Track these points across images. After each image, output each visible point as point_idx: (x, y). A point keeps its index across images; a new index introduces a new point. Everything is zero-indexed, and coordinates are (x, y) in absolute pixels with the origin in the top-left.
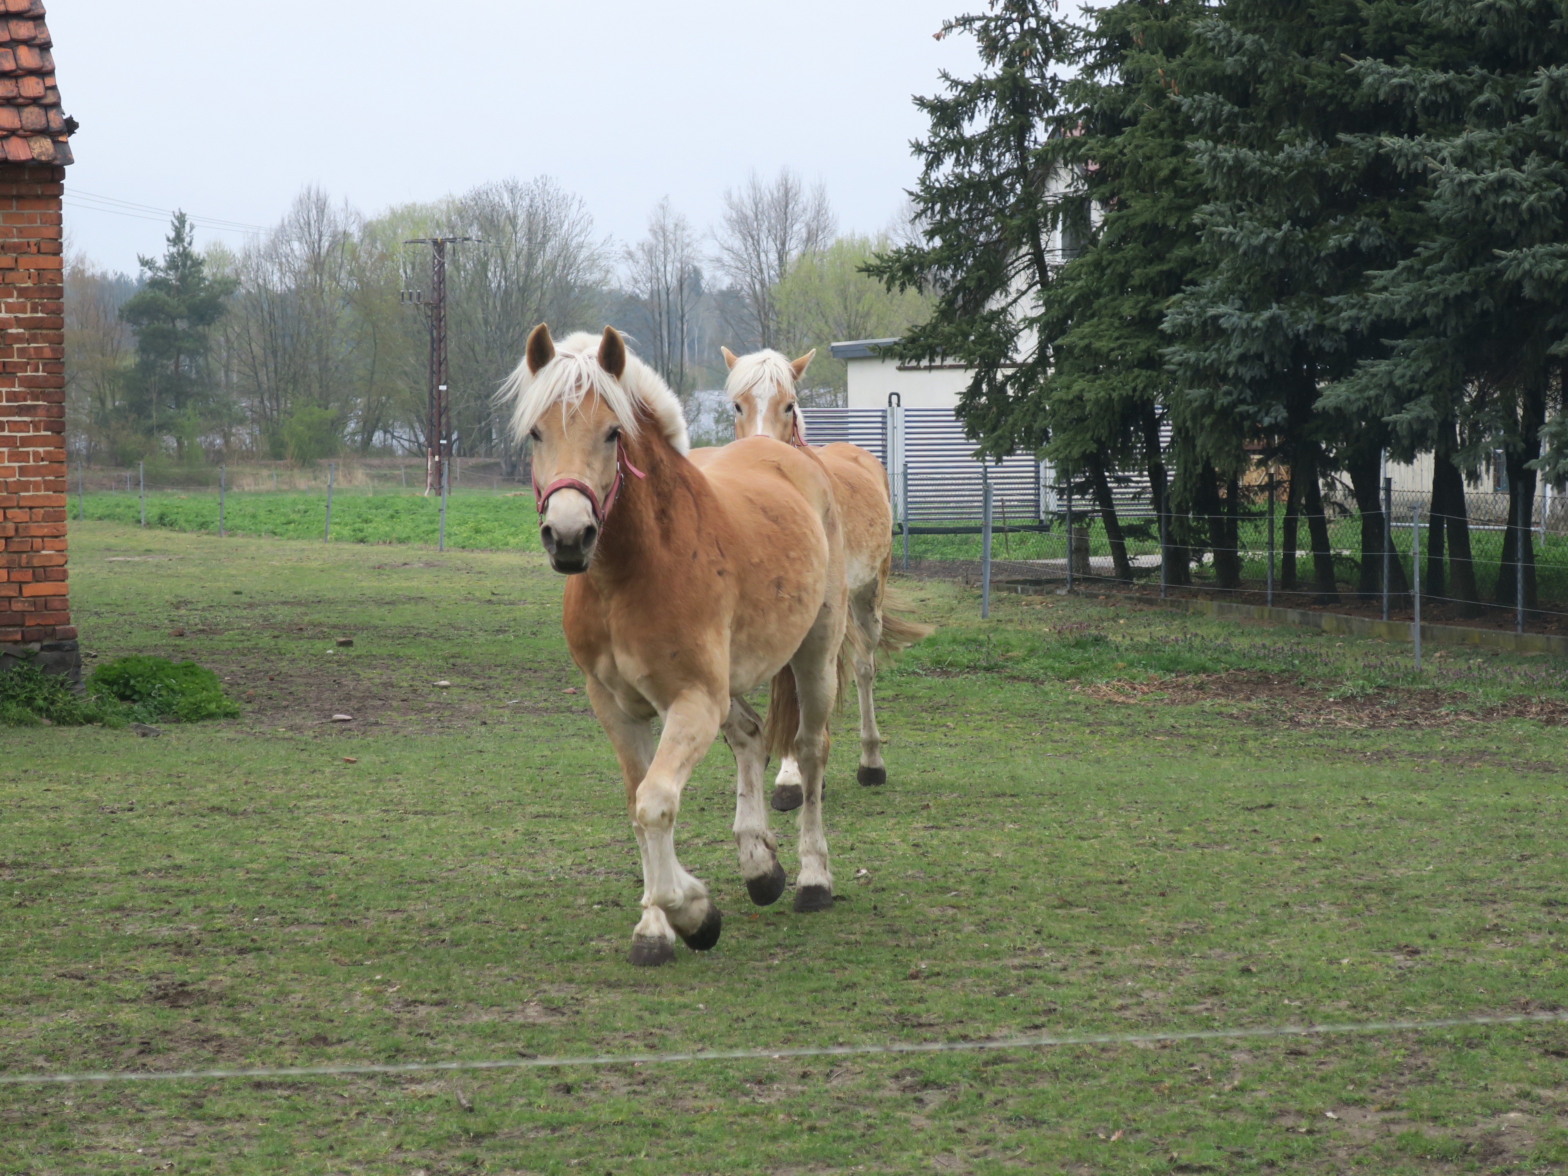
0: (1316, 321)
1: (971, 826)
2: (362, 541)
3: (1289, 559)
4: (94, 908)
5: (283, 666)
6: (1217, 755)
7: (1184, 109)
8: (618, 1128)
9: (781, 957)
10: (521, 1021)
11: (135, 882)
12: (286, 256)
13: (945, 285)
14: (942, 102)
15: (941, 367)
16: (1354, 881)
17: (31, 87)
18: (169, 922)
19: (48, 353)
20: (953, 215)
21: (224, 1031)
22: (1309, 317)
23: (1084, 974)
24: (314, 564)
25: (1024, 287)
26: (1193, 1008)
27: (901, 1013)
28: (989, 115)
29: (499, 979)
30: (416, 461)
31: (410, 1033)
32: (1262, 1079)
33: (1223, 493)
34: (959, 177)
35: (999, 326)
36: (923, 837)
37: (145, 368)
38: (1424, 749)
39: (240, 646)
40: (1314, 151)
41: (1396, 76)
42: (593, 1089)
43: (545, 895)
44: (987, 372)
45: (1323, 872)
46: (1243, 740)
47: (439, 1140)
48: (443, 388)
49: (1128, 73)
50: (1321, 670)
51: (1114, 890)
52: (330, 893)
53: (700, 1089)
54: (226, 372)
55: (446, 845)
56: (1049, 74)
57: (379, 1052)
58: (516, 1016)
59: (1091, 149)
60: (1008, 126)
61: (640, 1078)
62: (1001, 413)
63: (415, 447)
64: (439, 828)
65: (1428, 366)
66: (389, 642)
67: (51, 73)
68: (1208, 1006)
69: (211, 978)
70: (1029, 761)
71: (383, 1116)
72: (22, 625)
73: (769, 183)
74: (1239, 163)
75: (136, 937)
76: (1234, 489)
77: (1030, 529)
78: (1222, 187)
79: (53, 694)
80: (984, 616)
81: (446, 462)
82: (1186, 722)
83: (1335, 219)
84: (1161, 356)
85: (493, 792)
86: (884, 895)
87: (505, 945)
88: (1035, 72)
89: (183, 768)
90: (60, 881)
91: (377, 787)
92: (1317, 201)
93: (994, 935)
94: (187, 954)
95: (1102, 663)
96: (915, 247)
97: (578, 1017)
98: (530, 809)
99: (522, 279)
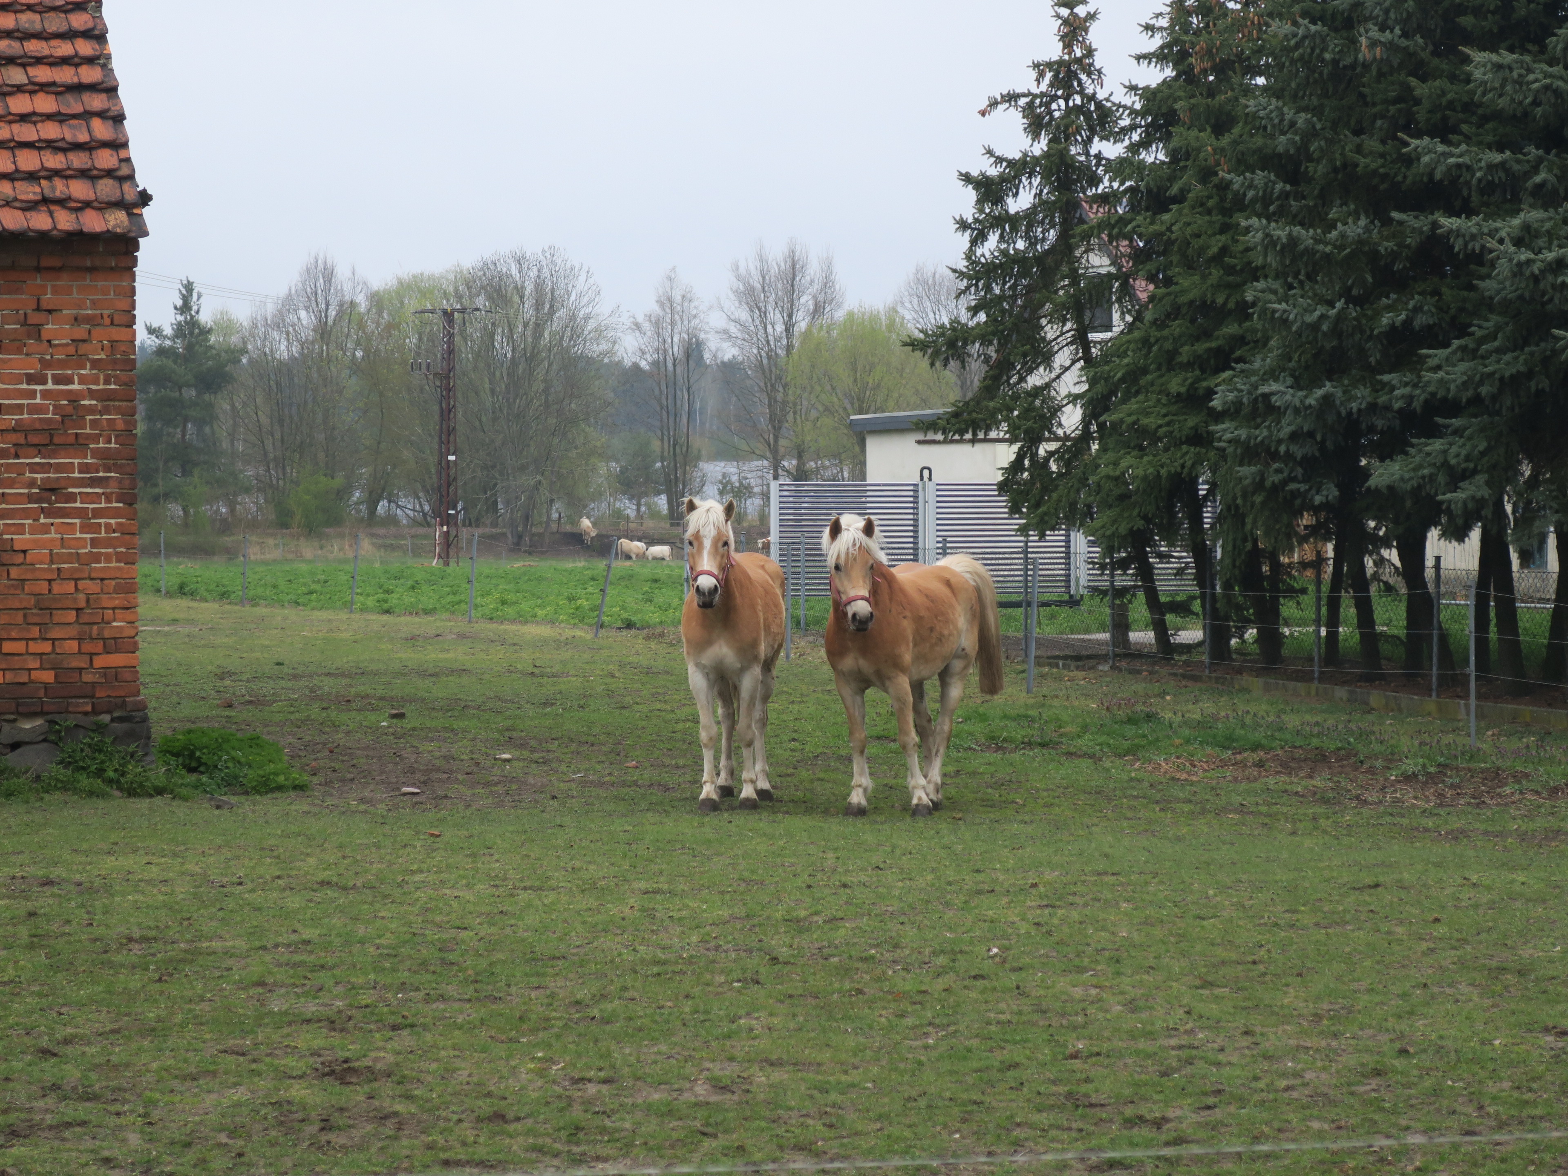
0: (1369, 399)
1: (1086, 905)
2: (387, 612)
3: (1333, 635)
4: (235, 983)
5: (340, 737)
6: (1294, 833)
7: (1236, 187)
9: (934, 1036)
10: (693, 1099)
11: (268, 958)
12: (293, 326)
13: (988, 360)
14: (986, 178)
15: (986, 440)
16: (1487, 962)
17: (105, 159)
18: (315, 998)
19: (120, 425)
20: (997, 291)
21: (399, 1107)
22: (1362, 395)
23: (1243, 1055)
24: (345, 635)
25: (1068, 363)
26: (1361, 1089)
27: (1070, 1093)
28: (1033, 191)
29: (658, 1057)
30: (422, 531)
31: (586, 1111)
32: (1442, 1161)
33: (1265, 569)
34: (1004, 253)
35: (1043, 401)
36: (1040, 916)
37: (153, 436)
38: (1498, 828)
39: (292, 717)
40: (1367, 230)
41: (1452, 156)
43: (682, 972)
44: (1029, 448)
45: (1453, 952)
46: (1315, 819)
48: (452, 458)
49: (1174, 150)
50: (1376, 747)
51: (1249, 970)
52: (466, 969)
54: (232, 441)
55: (565, 921)
56: (1093, 151)
57: (559, 1130)
58: (686, 1095)
59: (1139, 226)
60: (1054, 202)
62: (1045, 490)
63: (419, 517)
64: (552, 903)
65: (1483, 446)
66: (440, 714)
67: (125, 145)
68: (1374, 1086)
69: (373, 1054)
70: (1109, 838)
72: (92, 697)
73: (777, 255)
74: (1293, 241)
75: (286, 1013)
76: (1276, 566)
77: (1060, 604)
78: (1274, 264)
79: (123, 765)
80: (1028, 691)
81: (453, 532)
82: (1253, 799)
83: (1388, 297)
84: (1210, 434)
85: (592, 867)
86: (1023, 974)
87: (655, 1022)
88: (1079, 148)
89: (272, 842)
90: (192, 955)
91: (475, 862)
92: (1370, 279)
93: (1144, 1016)
94: (342, 1030)
95: (1157, 740)
96: (959, 323)
97: (750, 1096)
98: (636, 885)
99: (529, 349)
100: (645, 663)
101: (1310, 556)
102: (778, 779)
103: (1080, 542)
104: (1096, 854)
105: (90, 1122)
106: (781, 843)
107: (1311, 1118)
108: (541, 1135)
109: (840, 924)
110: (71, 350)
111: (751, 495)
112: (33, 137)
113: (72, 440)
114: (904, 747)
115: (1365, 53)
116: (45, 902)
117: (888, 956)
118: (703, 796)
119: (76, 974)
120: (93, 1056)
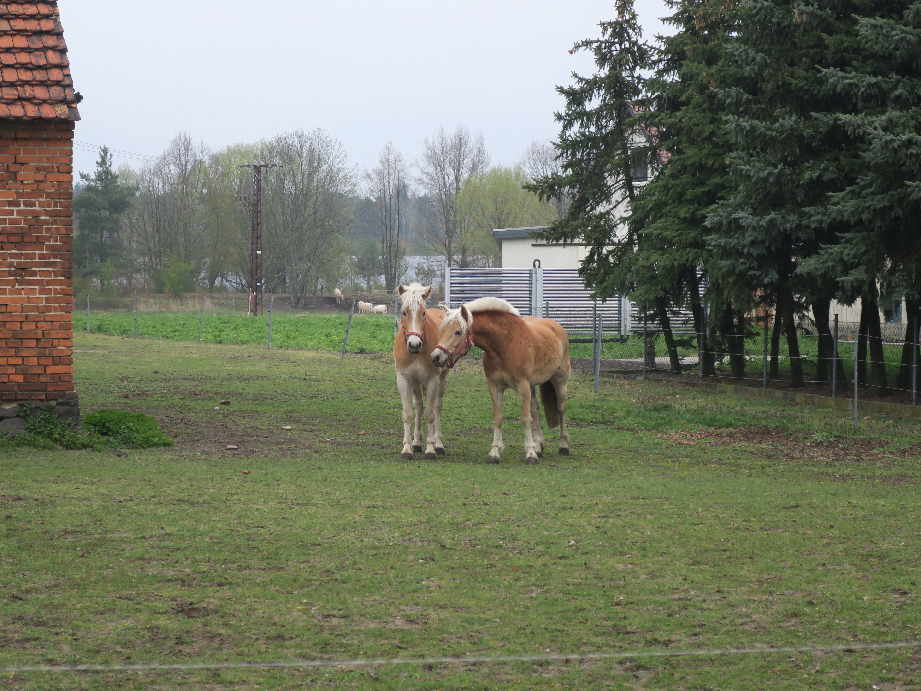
0: (797, 222)
1: (626, 516)
2: (220, 342)
3: (775, 360)
4: (127, 558)
5: (191, 416)
6: (750, 476)
7: (720, 96)
9: (536, 592)
10: (394, 628)
11: (146, 544)
12: (166, 174)
13: (574, 197)
14: (573, 90)
15: (571, 244)
16: (861, 551)
17: (55, 75)
18: (174, 567)
19: (63, 231)
20: (579, 157)
21: (222, 631)
22: (793, 219)
23: (717, 604)
24: (195, 356)
25: (620, 199)
26: (785, 624)
27: (615, 626)
28: (601, 98)
29: (374, 603)
30: (241, 295)
31: (331, 634)
32: (832, 666)
33: (735, 321)
34: (583, 134)
35: (605, 222)
36: (600, 522)
37: (83, 238)
38: (869, 474)
39: (163, 404)
40: (796, 122)
41: (847, 78)
42: (445, 668)
43: (389, 554)
44: (597, 249)
45: (841, 545)
46: (762, 467)
48: (259, 252)
49: (684, 75)
50: (799, 426)
51: (721, 555)
52: (263, 551)
53: (508, 669)
54: (130, 242)
55: (321, 524)
56: (636, 75)
57: (315, 645)
58: (390, 625)
59: (662, 119)
60: (612, 105)
62: (606, 273)
63: (240, 287)
64: (314, 513)
65: (863, 249)
66: (250, 402)
67: (67, 67)
68: (793, 623)
69: (207, 600)
70: (642, 478)
71: (327, 682)
72: (46, 391)
73: (450, 135)
74: (753, 129)
75: (156, 576)
76: (742, 319)
77: (615, 341)
78: (742, 143)
80: (596, 392)
81: (259, 296)
82: (726, 456)
83: (808, 162)
84: (704, 241)
85: (337, 493)
86: (589, 556)
87: (373, 583)
88: (628, 73)
89: (150, 476)
90: (102, 542)
91: (269, 489)
92: (798, 152)
93: (659, 581)
94: (189, 586)
95: (671, 421)
96: (556, 175)
97: (427, 626)
98: (363, 503)
99: (305, 189)
100: (371, 373)
101: (762, 314)
102: (448, 442)
103: (627, 305)
104: (634, 487)
105: (41, 638)
106: (449, 479)
107: (755, 641)
108: (304, 648)
109: (482, 526)
110: (35, 187)
111: (435, 275)
112: (13, 62)
113: (34, 239)
114: (524, 424)
115: (796, 18)
116: (16, 510)
117: (510, 545)
118: (404, 451)
119: (34, 552)
120: (43, 600)
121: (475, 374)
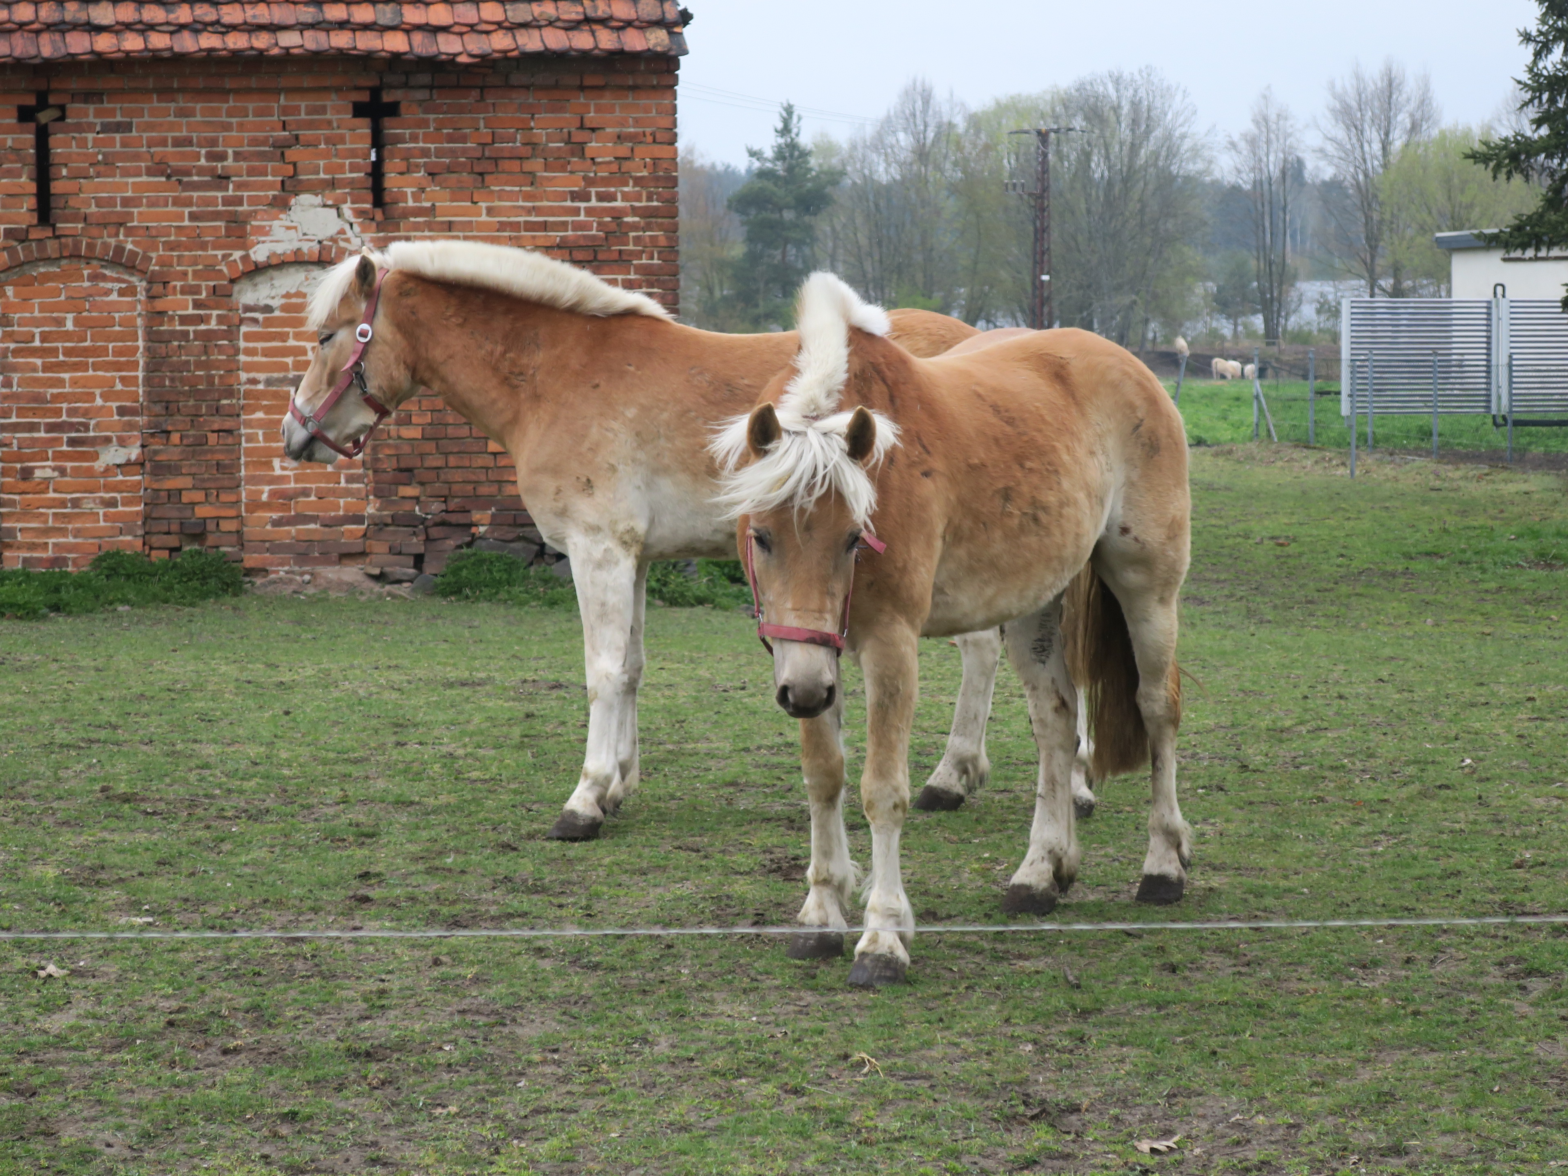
4: (709, 783)
8: (1224, 1008)
9: (1385, 844)
11: (748, 759)
12: (892, 147)
13: (1552, 174)
18: (782, 798)
19: (663, 242)
20: (1561, 104)
27: (1506, 902)
29: (1103, 860)
36: (1527, 728)
37: (753, 258)
42: (1198, 969)
47: (1047, 1015)
48: (1046, 278)
53: (1304, 972)
61: (1246, 959)
71: (992, 990)
73: (1373, 73)
75: (750, 812)
79: (666, 575)
86: (1489, 785)
87: (1110, 826)
94: (800, 829)
96: (1523, 136)
99: (1125, 169)
105: (532, 913)
106: (1295, 655)
109: (1322, 734)
110: (614, 168)
113: (615, 256)
116: (547, 704)
117: (1360, 766)
119: (555, 773)
120: (551, 851)
121: (1388, 480)
